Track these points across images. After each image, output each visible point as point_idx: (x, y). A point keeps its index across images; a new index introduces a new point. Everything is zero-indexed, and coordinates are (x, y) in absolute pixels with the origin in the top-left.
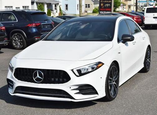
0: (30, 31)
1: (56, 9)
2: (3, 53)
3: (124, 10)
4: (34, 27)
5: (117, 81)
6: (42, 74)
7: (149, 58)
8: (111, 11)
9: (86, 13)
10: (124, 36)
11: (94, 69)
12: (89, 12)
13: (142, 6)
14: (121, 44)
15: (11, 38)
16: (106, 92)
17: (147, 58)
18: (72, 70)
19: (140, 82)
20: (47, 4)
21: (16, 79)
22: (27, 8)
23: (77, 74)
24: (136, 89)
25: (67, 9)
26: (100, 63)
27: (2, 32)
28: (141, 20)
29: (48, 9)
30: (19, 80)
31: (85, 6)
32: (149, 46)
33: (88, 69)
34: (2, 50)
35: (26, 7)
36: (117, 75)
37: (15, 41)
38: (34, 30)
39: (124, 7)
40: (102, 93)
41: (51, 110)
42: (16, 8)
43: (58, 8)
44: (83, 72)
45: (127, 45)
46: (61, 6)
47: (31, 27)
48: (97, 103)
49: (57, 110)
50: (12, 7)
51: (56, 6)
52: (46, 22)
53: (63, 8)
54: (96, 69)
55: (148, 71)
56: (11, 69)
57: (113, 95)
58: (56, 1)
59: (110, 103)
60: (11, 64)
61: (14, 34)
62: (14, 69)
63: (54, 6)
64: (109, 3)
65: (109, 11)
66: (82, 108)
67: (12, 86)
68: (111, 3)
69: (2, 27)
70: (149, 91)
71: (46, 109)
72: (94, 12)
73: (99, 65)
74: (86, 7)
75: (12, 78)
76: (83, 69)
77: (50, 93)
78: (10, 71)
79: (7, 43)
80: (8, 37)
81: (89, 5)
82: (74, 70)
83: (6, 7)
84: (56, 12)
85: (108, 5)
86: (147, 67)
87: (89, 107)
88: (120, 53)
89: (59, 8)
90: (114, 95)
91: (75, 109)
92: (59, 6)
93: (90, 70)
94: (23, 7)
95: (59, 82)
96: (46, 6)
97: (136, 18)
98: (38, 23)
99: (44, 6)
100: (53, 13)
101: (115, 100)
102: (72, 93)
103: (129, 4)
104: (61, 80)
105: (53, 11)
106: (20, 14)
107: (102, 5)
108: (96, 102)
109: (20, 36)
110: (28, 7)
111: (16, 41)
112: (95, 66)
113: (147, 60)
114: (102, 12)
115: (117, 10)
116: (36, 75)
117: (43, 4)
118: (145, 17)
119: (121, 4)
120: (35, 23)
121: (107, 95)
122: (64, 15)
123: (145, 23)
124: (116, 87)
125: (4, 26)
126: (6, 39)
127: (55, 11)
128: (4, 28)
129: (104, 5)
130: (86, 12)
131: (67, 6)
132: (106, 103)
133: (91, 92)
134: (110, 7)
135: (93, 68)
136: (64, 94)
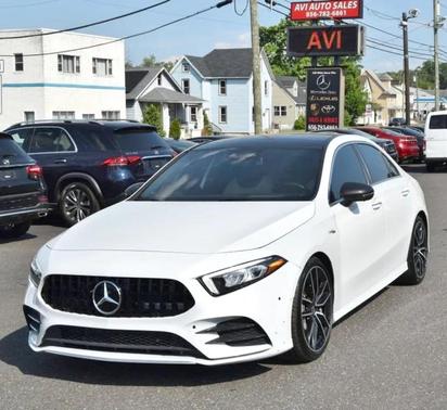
0: (110, 177)
1: (194, 119)
2: (35, 237)
3: (378, 121)
4: (123, 167)
5: (328, 309)
6: (118, 290)
7: (421, 246)
8: (337, 124)
9: (276, 131)
10: (347, 187)
11: (258, 276)
12: (283, 126)
13: (425, 112)
14: (339, 207)
15: (59, 197)
16: (293, 337)
17: (416, 244)
18: (200, 279)
19: (395, 310)
20: (170, 105)
21: (47, 306)
22: (114, 117)
23: (214, 289)
24: (382, 328)
25: (224, 118)
26: (276, 258)
27: (34, 179)
28: (417, 147)
29: (171, 120)
30: (54, 308)
31: (272, 111)
32: (421, 214)
33: (242, 276)
34: (32, 229)
35: (110, 113)
36: (326, 290)
37: (70, 204)
38: (123, 175)
39: (378, 113)
40: (282, 341)
41: (142, 391)
42: (84, 115)
43: (199, 115)
44: (229, 283)
45: (355, 210)
46: (207, 112)
47: (116, 167)
48: (270, 369)
49: (159, 389)
50: (72, 113)
51: (193, 111)
52: (157, 152)
53: (214, 117)
54: (265, 276)
55: (421, 280)
56: (36, 277)
57: (314, 344)
58: (195, 99)
59: (308, 366)
60: (35, 264)
61: (66, 185)
62: (42, 279)
63: (188, 110)
64: (332, 103)
65: (331, 124)
66: (230, 383)
67: (38, 326)
68: (336, 104)
69: (31, 167)
70: (414, 333)
71: (129, 388)
72: (297, 127)
73: (273, 264)
74: (277, 114)
75: (37, 302)
76: (229, 274)
77: (139, 343)
78: (32, 285)
79: (45, 211)
80: (51, 195)
81: (283, 108)
82: (204, 279)
83: (55, 113)
84: (196, 127)
85: (329, 108)
86: (417, 270)
87: (248, 379)
88: (334, 232)
89: (202, 116)
90: (318, 346)
91: (209, 386)
92: (201, 110)
93: (249, 278)
94: (104, 113)
95: (164, 313)
96: (166, 112)
97: (404, 143)
98: (134, 155)
99: (160, 110)
100: (186, 131)
101: (321, 360)
102: (199, 342)
103: (391, 107)
104: (169, 305)
105: (185, 123)
106: (87, 132)
107: (313, 107)
108: (270, 366)
109: (83, 190)
110: (117, 113)
111: (72, 205)
112: (263, 267)
113: (416, 251)
114: (314, 127)
115: (360, 121)
116: (100, 294)
117: (158, 105)
118: (426, 138)
119: (367, 106)
120: (126, 157)
121: (298, 345)
122: (215, 133)
123: (428, 156)
124: (325, 325)
125: (38, 164)
126: (44, 199)
127: (191, 125)
128: (38, 169)
129: (318, 108)
130: (276, 126)
131: (223, 110)
132: (296, 367)
133: (253, 337)
134: (336, 114)
135: (256, 273)
136: (176, 345)
